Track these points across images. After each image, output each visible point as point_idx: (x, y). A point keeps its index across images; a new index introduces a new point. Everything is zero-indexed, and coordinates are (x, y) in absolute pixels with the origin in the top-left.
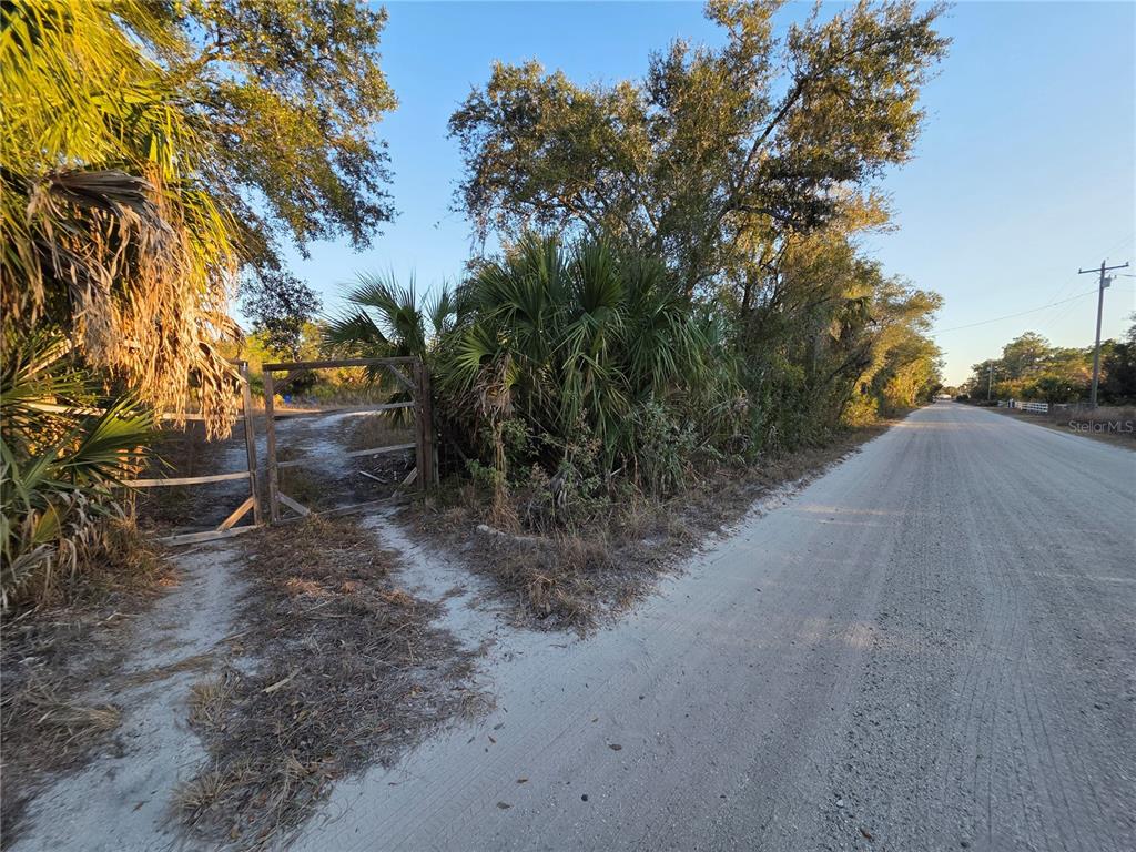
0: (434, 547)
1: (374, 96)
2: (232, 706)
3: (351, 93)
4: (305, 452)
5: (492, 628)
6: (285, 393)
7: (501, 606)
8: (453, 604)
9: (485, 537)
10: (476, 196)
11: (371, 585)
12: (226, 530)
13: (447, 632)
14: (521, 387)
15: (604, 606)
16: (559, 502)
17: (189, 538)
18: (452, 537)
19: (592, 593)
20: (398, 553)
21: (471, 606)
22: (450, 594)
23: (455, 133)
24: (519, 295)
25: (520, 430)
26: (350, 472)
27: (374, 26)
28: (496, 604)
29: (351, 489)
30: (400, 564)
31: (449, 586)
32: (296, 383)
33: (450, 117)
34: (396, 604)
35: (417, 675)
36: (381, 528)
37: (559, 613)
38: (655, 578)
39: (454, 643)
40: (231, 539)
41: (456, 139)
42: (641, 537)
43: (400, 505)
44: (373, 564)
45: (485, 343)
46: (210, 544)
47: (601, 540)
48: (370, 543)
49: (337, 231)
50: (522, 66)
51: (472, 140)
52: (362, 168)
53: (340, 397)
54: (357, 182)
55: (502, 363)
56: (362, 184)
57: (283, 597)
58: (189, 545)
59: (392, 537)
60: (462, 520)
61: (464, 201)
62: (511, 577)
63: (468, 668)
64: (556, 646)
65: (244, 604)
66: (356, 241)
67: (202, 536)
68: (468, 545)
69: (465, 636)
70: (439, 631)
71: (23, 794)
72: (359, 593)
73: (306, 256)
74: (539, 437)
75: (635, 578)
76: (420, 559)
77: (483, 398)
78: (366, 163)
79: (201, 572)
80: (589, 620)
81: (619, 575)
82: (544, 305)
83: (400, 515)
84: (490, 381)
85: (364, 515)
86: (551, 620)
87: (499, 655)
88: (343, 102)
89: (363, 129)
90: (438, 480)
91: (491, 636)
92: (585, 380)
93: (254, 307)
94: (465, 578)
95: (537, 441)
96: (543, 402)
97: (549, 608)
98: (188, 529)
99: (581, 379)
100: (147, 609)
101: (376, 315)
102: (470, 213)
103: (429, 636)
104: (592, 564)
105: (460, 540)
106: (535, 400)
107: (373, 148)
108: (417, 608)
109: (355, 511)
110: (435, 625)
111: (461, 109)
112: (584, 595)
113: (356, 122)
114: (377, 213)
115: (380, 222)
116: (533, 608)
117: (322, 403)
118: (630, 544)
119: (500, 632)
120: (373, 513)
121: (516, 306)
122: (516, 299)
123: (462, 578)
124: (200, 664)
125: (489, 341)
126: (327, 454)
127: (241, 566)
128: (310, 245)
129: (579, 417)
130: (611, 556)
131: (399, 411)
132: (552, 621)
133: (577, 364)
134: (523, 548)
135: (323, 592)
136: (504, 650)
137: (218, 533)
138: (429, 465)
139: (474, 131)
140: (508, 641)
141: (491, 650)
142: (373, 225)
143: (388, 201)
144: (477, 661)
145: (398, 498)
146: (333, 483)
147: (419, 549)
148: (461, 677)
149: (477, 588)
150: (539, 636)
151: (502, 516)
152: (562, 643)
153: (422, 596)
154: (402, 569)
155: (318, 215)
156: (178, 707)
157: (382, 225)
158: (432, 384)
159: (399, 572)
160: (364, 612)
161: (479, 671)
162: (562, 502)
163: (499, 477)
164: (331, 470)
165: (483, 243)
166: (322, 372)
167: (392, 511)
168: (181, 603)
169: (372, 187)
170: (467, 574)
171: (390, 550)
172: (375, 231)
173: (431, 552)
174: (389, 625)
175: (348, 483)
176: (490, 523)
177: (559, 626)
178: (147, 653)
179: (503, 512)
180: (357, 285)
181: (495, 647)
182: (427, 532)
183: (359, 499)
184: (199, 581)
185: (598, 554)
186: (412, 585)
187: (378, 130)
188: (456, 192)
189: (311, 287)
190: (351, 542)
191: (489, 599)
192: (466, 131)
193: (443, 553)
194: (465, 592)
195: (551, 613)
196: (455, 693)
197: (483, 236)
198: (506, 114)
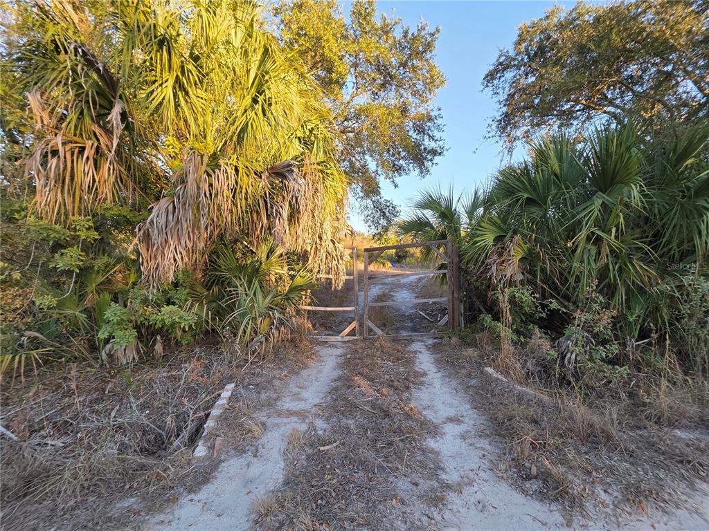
0: (449, 376)
1: (432, 82)
2: (304, 450)
3: (420, 86)
4: (393, 296)
5: (475, 467)
6: (393, 262)
7: (488, 447)
8: (451, 430)
9: (488, 379)
10: (506, 123)
11: (398, 394)
12: (342, 337)
13: (437, 454)
14: (529, 260)
15: (603, 496)
16: (566, 362)
17: (327, 338)
18: (464, 371)
19: (589, 473)
20: (425, 374)
21: (463, 437)
22: (451, 420)
23: (487, 86)
24: (529, 187)
25: (526, 296)
26: (413, 311)
27: (432, 40)
28: (484, 443)
29: (411, 323)
30: (422, 383)
31: (451, 412)
32: (399, 257)
33: (484, 76)
34: (408, 416)
35: (403, 484)
36: (420, 352)
37: (545, 481)
38: (692, 486)
39: (439, 468)
40: (344, 342)
41: (489, 91)
42: (672, 425)
43: (436, 338)
44: (405, 379)
45: (499, 227)
46: (335, 343)
47: (610, 415)
48: (409, 362)
49: (412, 169)
50: (543, 16)
51: (501, 86)
52: (427, 128)
53: (420, 264)
54: (423, 137)
55: (511, 241)
56: (426, 137)
57: (349, 387)
58: (327, 342)
59: (425, 361)
60: (474, 360)
61: (496, 130)
62: (503, 423)
63: (442, 499)
64: (534, 519)
65: (334, 384)
66: (421, 172)
67: (332, 338)
68: (474, 382)
69: (450, 465)
70: (432, 451)
71: (223, 457)
72: (389, 399)
73: (396, 186)
74: (545, 302)
75: (656, 476)
76: (437, 383)
77: (494, 268)
78: (429, 124)
79: (325, 359)
80: (581, 506)
81: (632, 464)
82: (554, 191)
83: (434, 345)
84: (501, 255)
85: (413, 341)
86: (533, 486)
87: (473, 500)
88: (415, 94)
89: (426, 105)
90: (463, 325)
91: (471, 475)
92: (599, 253)
93: (369, 217)
94: (466, 409)
95: (543, 306)
96: (551, 271)
97: (534, 470)
98: (330, 333)
99: (594, 252)
100: (297, 374)
101: (429, 215)
102: (500, 136)
103: (424, 451)
104: (594, 439)
105: (469, 376)
106: (543, 270)
107: (433, 114)
108: (422, 424)
109: (408, 338)
110: (431, 443)
111: (492, 68)
112: (579, 473)
113: (423, 102)
114: (434, 152)
115: (435, 157)
116: (517, 463)
117: (411, 268)
118: (653, 429)
119: (482, 474)
120: (419, 341)
121: (526, 196)
122: (526, 190)
123: (462, 409)
124: (302, 415)
125: (502, 225)
126: (405, 299)
127: (341, 360)
128: (398, 180)
129: (589, 288)
130: (623, 437)
131: (444, 274)
132: (535, 487)
133: (588, 239)
134: (520, 398)
135: (371, 390)
136: (479, 496)
137: (339, 338)
138: (457, 313)
139: (502, 79)
140: (486, 487)
141: (467, 490)
142: (431, 160)
143: (441, 143)
144: (452, 496)
145: (434, 333)
146: (403, 317)
147: (439, 375)
148: (433, 506)
149: (473, 422)
150: (518, 497)
151: (507, 364)
152: (542, 517)
153: (429, 414)
154: (423, 387)
155: (402, 162)
156: (284, 438)
157: (437, 159)
158: (459, 258)
159: (419, 389)
160: (387, 414)
161: (450, 507)
162: (569, 362)
163: (505, 332)
164: (403, 308)
165: (511, 155)
166: (412, 250)
167: (431, 342)
168: (311, 374)
169: (432, 138)
170: (468, 406)
171: (420, 370)
172: (433, 164)
173: (447, 379)
174: (399, 431)
175: (411, 318)
176: (496, 368)
177: (541, 496)
178: (288, 399)
179: (507, 361)
180: (418, 198)
181: (472, 490)
182: (448, 363)
183: (414, 329)
184: (323, 364)
185: (603, 431)
186: (425, 403)
187: (435, 102)
188: (489, 125)
189: (395, 203)
190: (398, 359)
191: (480, 436)
192: (496, 82)
193: (454, 383)
194: (462, 422)
195: (536, 477)
196: (425, 519)
197: (510, 150)
198: (529, 57)
